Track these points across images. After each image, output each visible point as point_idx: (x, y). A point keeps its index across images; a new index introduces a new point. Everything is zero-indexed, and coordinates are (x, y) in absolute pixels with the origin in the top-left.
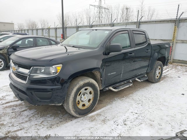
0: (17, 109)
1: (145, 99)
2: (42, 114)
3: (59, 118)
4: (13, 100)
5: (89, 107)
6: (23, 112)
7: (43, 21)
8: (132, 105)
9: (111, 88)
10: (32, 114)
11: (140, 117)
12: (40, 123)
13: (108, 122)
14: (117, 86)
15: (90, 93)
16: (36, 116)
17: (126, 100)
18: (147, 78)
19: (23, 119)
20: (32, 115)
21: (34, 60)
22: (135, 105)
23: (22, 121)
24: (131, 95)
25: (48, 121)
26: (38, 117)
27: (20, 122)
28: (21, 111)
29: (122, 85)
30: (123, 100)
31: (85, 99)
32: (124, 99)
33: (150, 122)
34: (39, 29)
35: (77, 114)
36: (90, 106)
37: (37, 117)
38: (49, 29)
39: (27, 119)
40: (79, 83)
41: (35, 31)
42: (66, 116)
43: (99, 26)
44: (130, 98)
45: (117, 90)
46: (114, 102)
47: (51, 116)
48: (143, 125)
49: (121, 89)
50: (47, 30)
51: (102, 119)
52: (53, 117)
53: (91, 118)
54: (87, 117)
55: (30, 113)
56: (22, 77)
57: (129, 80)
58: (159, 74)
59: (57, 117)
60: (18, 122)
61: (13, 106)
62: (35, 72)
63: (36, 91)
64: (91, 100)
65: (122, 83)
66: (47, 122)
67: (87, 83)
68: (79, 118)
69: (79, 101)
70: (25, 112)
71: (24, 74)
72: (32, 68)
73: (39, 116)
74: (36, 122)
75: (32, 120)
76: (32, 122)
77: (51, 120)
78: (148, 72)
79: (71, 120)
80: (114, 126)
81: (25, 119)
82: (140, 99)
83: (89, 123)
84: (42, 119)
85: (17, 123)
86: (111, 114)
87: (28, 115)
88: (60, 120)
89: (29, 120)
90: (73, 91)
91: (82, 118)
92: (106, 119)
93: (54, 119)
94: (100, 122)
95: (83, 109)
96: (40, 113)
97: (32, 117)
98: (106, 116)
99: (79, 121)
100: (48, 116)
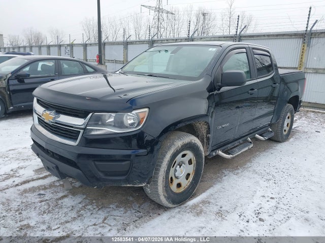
0: (48, 195)
1: (276, 171)
2: (100, 203)
3: (134, 211)
4: (35, 177)
5: (187, 188)
6: (62, 201)
7: (54, 32)
8: (258, 182)
9: (220, 153)
10: (80, 203)
11: (281, 205)
12: (101, 221)
13: (228, 216)
14: (229, 148)
15: (190, 162)
16: (89, 207)
17: (243, 173)
18: (273, 134)
19: (66, 214)
20: (80, 206)
21: (94, 99)
22: (263, 183)
23: (65, 219)
24: (249, 164)
25: (115, 217)
26: (94, 209)
27: (62, 221)
28: (57, 197)
29: (237, 146)
30: (238, 173)
31: (182, 173)
32: (239, 171)
33: (302, 213)
34: (52, 46)
35: (169, 202)
36: (189, 187)
37: (92, 210)
38: (72, 46)
39: (73, 214)
40: (175, 143)
41: (44, 50)
42: (146, 205)
43: (166, 41)
44: (250, 169)
45: (231, 156)
46: (224, 178)
47: (117, 207)
48: (292, 220)
49: (237, 154)
50: (69, 48)
51: (215, 210)
52: (122, 209)
53: (194, 209)
54: (186, 207)
55: (75, 202)
56: (64, 134)
57: (246, 137)
58: (287, 125)
59: (129, 208)
60: (57, 221)
61: (39, 188)
62: (96, 123)
63: (97, 161)
64: (191, 175)
65: (236, 143)
66: (115, 219)
67: (187, 144)
68: (172, 210)
69: (172, 178)
70: (66, 200)
71: (72, 127)
72: (91, 114)
73: (95, 207)
74: (93, 220)
75: (85, 215)
76: (86, 219)
77: (121, 215)
78: (272, 122)
79: (159, 214)
80: (242, 223)
81: (70, 214)
82: (268, 171)
83: (193, 218)
84: (102, 214)
85: (56, 223)
86: (227, 200)
87: (73, 207)
88: (137, 214)
89: (79, 216)
90: (165, 159)
91: (177, 210)
92: (222, 209)
93: (125, 213)
94: (214, 217)
95: (178, 192)
96: (94, 201)
97: (82, 209)
98: (220, 204)
99: (173, 214)
100: (111, 206)
